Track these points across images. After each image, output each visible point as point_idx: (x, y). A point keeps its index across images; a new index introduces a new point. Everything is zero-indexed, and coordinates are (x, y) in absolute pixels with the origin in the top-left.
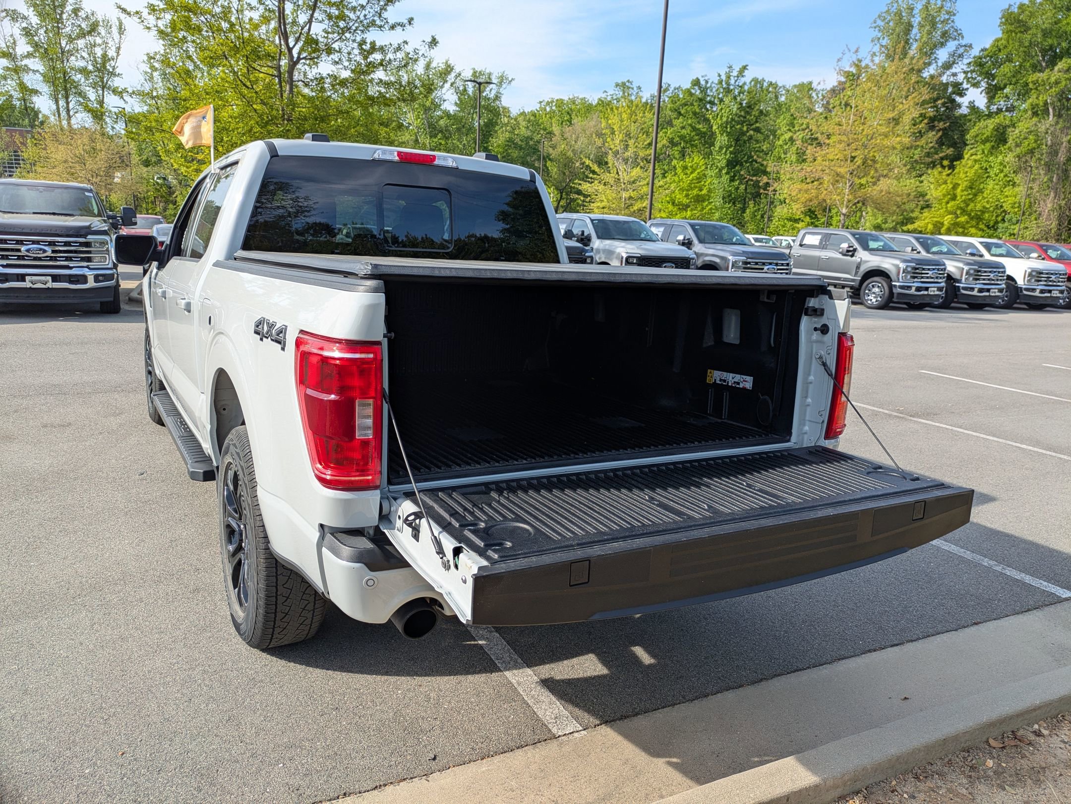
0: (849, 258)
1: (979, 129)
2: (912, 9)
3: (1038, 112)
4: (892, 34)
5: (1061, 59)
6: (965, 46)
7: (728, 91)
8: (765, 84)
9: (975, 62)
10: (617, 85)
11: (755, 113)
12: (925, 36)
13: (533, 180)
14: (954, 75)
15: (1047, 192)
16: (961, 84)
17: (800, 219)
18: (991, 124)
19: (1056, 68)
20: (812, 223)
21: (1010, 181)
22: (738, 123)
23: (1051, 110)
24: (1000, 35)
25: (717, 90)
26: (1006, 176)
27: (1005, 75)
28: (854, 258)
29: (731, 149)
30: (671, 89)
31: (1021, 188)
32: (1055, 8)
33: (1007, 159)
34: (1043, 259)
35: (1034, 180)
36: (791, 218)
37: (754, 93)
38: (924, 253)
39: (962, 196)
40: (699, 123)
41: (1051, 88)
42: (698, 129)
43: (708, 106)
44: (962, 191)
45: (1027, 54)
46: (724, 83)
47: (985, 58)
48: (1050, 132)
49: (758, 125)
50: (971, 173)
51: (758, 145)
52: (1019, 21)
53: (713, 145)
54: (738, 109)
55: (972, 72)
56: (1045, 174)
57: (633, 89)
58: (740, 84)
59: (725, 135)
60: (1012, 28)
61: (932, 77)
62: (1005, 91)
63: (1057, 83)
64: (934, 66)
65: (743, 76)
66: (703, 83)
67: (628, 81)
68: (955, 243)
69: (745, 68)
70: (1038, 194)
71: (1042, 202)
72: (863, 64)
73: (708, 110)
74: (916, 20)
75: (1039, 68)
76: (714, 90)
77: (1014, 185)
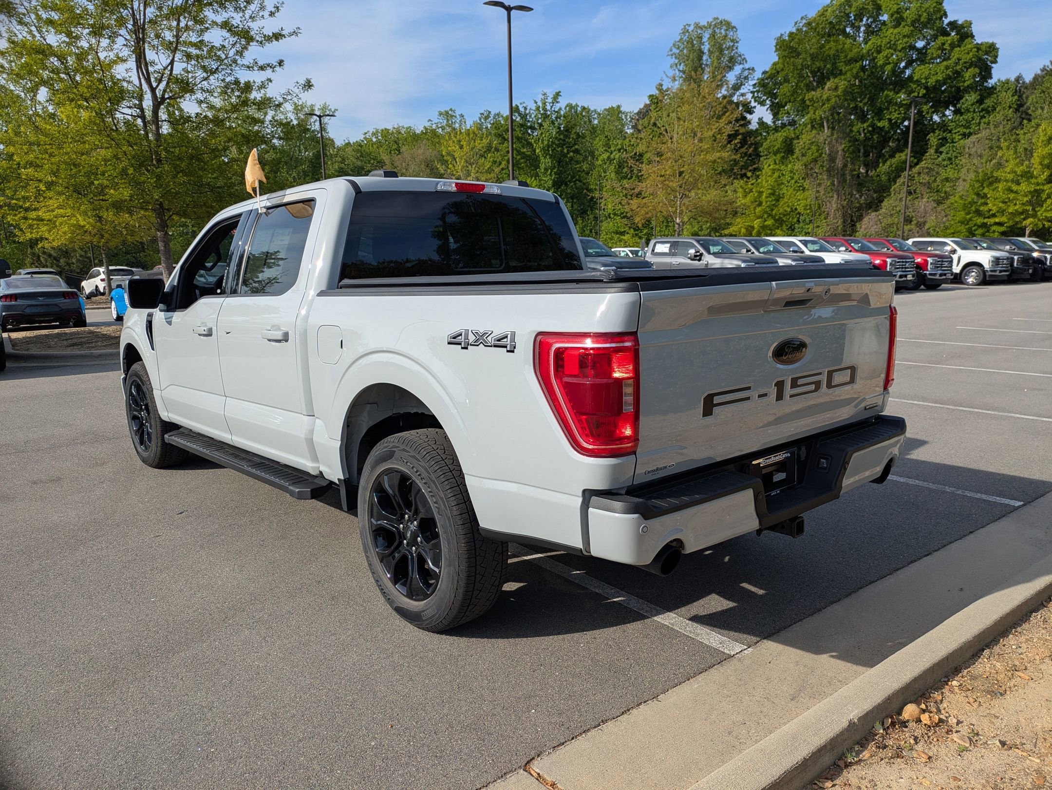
0: (697, 262)
1: (770, 142)
2: (701, 38)
3: (816, 125)
4: (688, 60)
5: (829, 79)
6: (749, 69)
7: (545, 116)
8: (579, 109)
9: (759, 83)
10: (441, 114)
11: (573, 136)
12: (716, 61)
13: (557, 203)
14: (743, 95)
15: (831, 194)
16: (750, 102)
17: (625, 231)
18: (780, 136)
19: (826, 87)
20: (636, 235)
21: (800, 186)
22: (558, 146)
23: (825, 124)
24: (776, 59)
25: (535, 116)
26: (796, 182)
27: (785, 94)
28: (701, 262)
29: (555, 170)
30: (492, 116)
31: (810, 192)
32: (818, 35)
33: (796, 168)
34: (850, 251)
35: (820, 184)
36: (617, 231)
37: (570, 117)
38: (756, 253)
39: (767, 202)
40: (523, 147)
41: (823, 104)
42: (523, 153)
43: (529, 131)
44: (767, 197)
45: (801, 76)
46: (541, 109)
47: (767, 79)
48: (827, 142)
49: (576, 147)
50: (771, 181)
51: (578, 166)
52: (791, 48)
53: (539, 167)
54: (557, 133)
55: (758, 92)
56: (828, 179)
57: (456, 117)
58: (556, 110)
59: (548, 157)
60: (786, 53)
61: (724, 97)
62: (786, 108)
63: (828, 100)
64: (725, 87)
65: (557, 102)
66: (522, 109)
67: (451, 110)
68: (779, 242)
69: (558, 94)
70: (824, 197)
71: (828, 203)
72: (664, 88)
73: (529, 135)
74: (706, 48)
75: (811, 87)
76: (533, 116)
77: (804, 189)
